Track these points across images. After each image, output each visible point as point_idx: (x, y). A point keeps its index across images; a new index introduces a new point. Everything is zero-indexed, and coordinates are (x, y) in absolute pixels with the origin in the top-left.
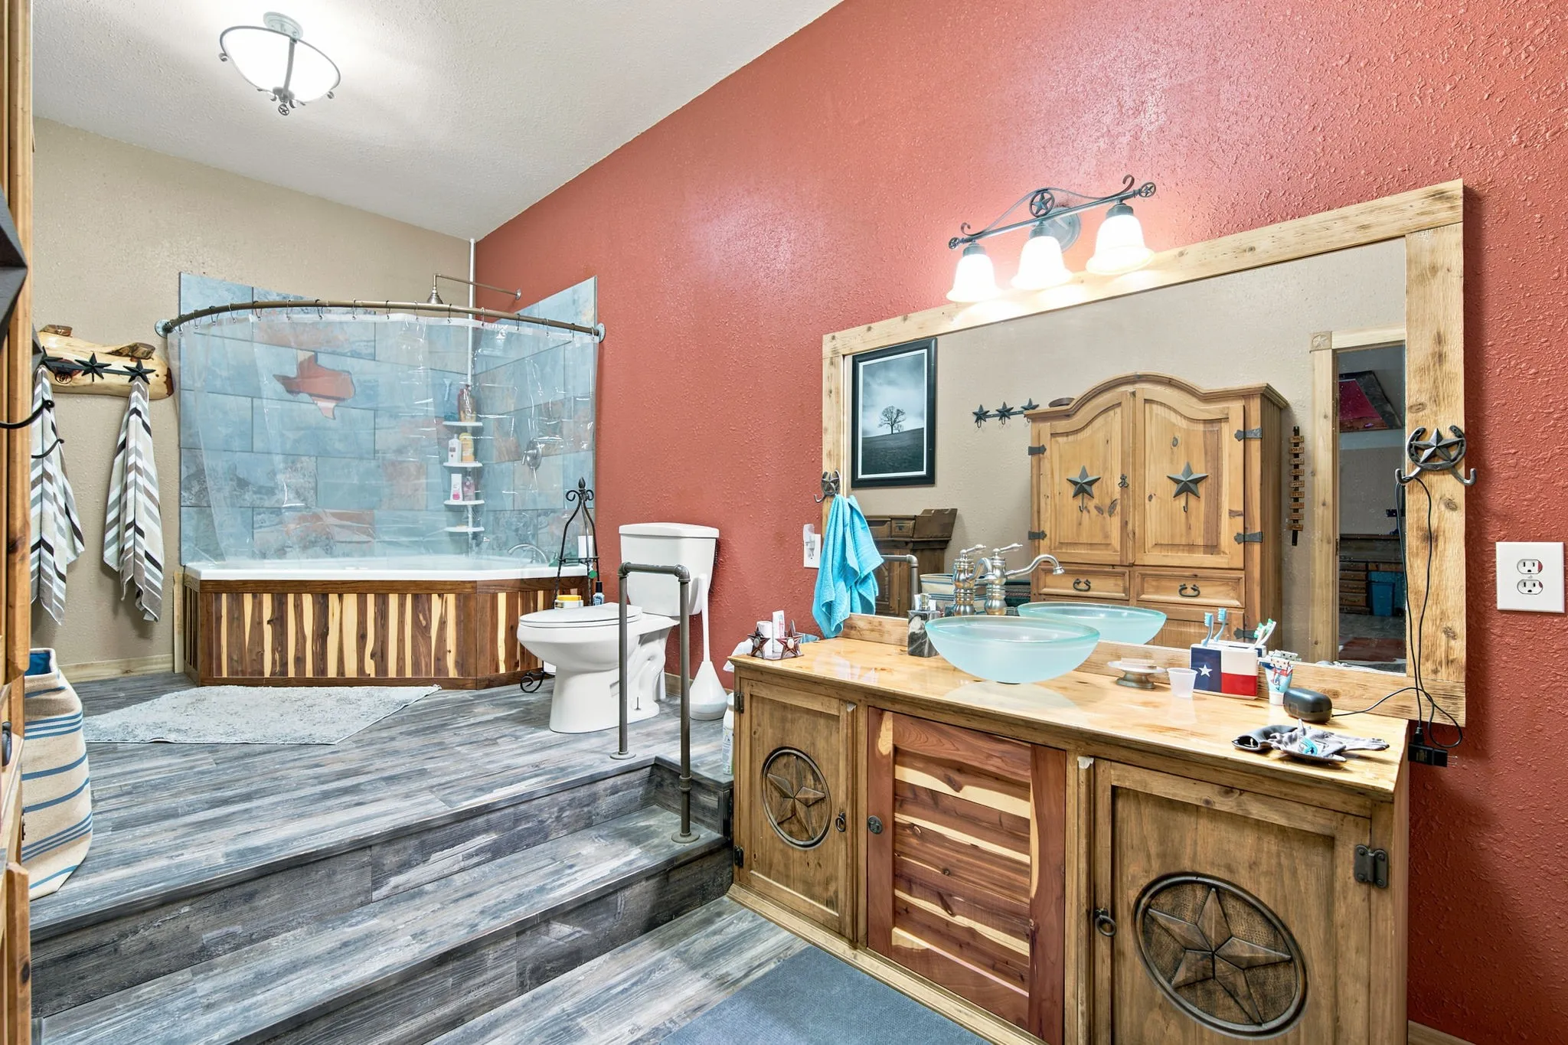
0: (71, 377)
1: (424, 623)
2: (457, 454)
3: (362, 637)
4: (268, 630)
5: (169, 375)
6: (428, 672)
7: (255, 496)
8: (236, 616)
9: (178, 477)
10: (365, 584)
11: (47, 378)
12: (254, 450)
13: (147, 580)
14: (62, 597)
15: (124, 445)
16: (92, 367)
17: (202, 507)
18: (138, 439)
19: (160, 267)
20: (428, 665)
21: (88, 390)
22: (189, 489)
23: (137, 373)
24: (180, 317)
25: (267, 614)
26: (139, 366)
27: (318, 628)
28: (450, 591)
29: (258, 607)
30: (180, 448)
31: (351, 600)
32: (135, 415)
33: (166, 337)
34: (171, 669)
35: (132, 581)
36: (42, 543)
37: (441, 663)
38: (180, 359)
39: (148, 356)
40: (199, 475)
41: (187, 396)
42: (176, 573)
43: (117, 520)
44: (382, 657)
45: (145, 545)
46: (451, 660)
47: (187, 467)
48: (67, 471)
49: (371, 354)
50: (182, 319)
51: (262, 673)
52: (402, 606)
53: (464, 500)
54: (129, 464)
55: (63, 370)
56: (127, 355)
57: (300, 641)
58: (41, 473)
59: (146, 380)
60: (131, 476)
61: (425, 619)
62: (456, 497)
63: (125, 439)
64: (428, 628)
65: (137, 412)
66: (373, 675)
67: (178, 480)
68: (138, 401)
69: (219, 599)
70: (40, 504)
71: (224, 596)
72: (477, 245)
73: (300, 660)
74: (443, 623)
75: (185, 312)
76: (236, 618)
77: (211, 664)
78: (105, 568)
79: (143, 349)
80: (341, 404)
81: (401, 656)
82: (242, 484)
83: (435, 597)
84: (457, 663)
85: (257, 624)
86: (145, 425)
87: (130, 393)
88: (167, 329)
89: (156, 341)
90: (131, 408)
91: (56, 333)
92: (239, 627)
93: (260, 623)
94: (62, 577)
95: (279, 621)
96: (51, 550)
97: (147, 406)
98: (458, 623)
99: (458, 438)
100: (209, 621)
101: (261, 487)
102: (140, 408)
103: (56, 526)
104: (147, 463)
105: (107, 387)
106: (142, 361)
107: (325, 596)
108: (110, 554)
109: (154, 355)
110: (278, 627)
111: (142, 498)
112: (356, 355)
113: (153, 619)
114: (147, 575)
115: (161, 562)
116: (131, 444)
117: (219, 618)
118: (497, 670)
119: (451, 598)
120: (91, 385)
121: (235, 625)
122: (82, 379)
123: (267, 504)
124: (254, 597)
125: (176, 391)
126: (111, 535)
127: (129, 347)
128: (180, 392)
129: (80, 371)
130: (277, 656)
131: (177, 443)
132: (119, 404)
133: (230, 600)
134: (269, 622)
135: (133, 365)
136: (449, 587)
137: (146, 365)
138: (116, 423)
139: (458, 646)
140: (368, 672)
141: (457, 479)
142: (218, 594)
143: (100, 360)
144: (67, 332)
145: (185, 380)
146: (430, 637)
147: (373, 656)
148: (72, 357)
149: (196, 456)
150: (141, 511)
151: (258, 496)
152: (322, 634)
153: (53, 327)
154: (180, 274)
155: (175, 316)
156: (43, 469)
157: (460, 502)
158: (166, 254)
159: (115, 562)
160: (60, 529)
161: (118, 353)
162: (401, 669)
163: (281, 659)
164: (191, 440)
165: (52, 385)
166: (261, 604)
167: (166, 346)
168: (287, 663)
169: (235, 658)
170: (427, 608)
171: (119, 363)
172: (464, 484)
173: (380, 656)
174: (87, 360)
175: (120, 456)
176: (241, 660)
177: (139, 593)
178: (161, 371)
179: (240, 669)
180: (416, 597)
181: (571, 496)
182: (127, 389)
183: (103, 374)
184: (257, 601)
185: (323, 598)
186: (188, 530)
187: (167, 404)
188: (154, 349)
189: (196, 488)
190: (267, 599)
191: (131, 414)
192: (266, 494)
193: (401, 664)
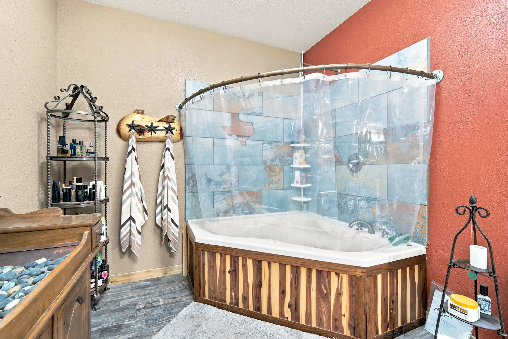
0: (144, 134)
1: (325, 292)
2: (297, 161)
3: (283, 292)
4: (228, 276)
5: (181, 130)
6: (328, 327)
7: (214, 187)
8: (212, 265)
9: (184, 179)
10: (285, 258)
11: (134, 135)
12: (214, 164)
13: (172, 233)
14: (140, 243)
15: (163, 166)
16: (152, 129)
17: (194, 193)
18: (170, 163)
19: (178, 78)
20: (328, 322)
21: (150, 139)
22: (188, 185)
23: (169, 130)
24: (186, 99)
25: (228, 267)
26: (170, 126)
27: (256, 280)
28: (345, 272)
29: (223, 261)
30: (185, 165)
31: (275, 267)
32: (167, 151)
33: (179, 112)
34: (182, 272)
35: (166, 234)
36: (131, 218)
37: (338, 323)
38: (185, 122)
39: (173, 121)
40: (193, 177)
41: (189, 140)
42: (184, 225)
43: (161, 202)
44: (296, 309)
45: (171, 216)
46: (345, 322)
47: (188, 174)
48: (142, 180)
49: (260, 113)
50: (187, 100)
51: (225, 301)
52: (309, 276)
53: (301, 184)
54: (165, 176)
55: (140, 130)
56: (165, 121)
57: (246, 287)
58: (131, 182)
59: (172, 133)
60: (166, 181)
61: (326, 289)
62: (297, 182)
63: (164, 163)
64: (327, 295)
65: (168, 149)
66: (289, 319)
67: (184, 180)
68: (169, 144)
69: (204, 254)
70: (130, 198)
71: (206, 253)
72: (304, 54)
73: (246, 299)
74: (339, 294)
75: (187, 97)
76: (212, 267)
77: (200, 290)
78: (156, 225)
79: (171, 118)
80: (249, 139)
81: (309, 310)
82: (209, 181)
83: (333, 275)
84: (350, 326)
85: (223, 272)
86: (172, 155)
87: (166, 140)
88: (180, 108)
89: (176, 114)
90: (166, 147)
91: (138, 113)
92: (214, 271)
93: (224, 272)
94: (139, 233)
95: (234, 272)
96: (134, 221)
97: (172, 146)
98: (352, 296)
99: (298, 152)
100: (199, 265)
101: (217, 182)
102: (170, 147)
103: (137, 208)
104: (172, 175)
105: (157, 138)
106: (171, 124)
107: (260, 262)
108: (158, 218)
109: (175, 121)
110: (234, 276)
111: (171, 193)
112: (254, 114)
113: (174, 252)
114: (172, 231)
115: (178, 224)
116: (166, 166)
117: (204, 265)
118: (377, 333)
119: (345, 278)
120: (151, 137)
121: (211, 271)
122: (148, 135)
123: (220, 190)
124: (221, 255)
125: (184, 137)
126: (158, 210)
127: (165, 117)
128: (185, 138)
129: (147, 130)
130: (233, 293)
131: (184, 163)
132: (161, 145)
133: (209, 256)
134: (229, 272)
135: (167, 126)
136: (345, 269)
137: (173, 125)
138: (160, 154)
139: (350, 313)
140: (286, 315)
141: (297, 173)
142: (204, 251)
143: (155, 124)
144: (142, 112)
145: (187, 132)
146: (329, 302)
147: (289, 306)
148: (143, 124)
149: (191, 169)
150: (170, 199)
151: (216, 186)
152: (258, 286)
153: (137, 110)
154: (185, 80)
155: (183, 100)
156: (132, 180)
157: (299, 185)
158: (180, 71)
159: (160, 223)
160: (139, 209)
161: (161, 121)
162: (308, 319)
163: (235, 296)
164: (189, 161)
165: (136, 138)
166: (224, 260)
167: (180, 116)
168: (238, 299)
169: (212, 289)
170: (327, 281)
171: (162, 126)
172: (301, 176)
173: (294, 307)
174: (149, 125)
175: (162, 171)
176: (214, 291)
177: (169, 240)
178: (178, 128)
179: (214, 296)
180: (319, 272)
181: (461, 210)
182: (165, 138)
183: (156, 131)
184: (223, 258)
185: (259, 263)
186: (188, 205)
187: (180, 143)
188: (175, 117)
189: (192, 183)
190: (228, 259)
191: (166, 151)
192: (219, 185)
193: (309, 316)
